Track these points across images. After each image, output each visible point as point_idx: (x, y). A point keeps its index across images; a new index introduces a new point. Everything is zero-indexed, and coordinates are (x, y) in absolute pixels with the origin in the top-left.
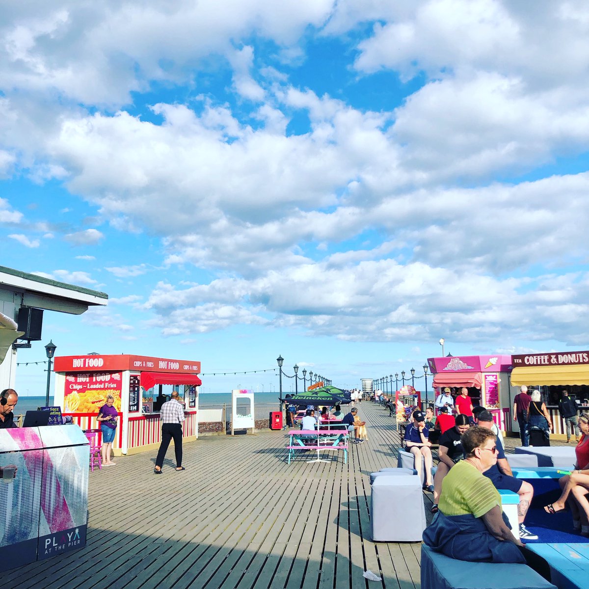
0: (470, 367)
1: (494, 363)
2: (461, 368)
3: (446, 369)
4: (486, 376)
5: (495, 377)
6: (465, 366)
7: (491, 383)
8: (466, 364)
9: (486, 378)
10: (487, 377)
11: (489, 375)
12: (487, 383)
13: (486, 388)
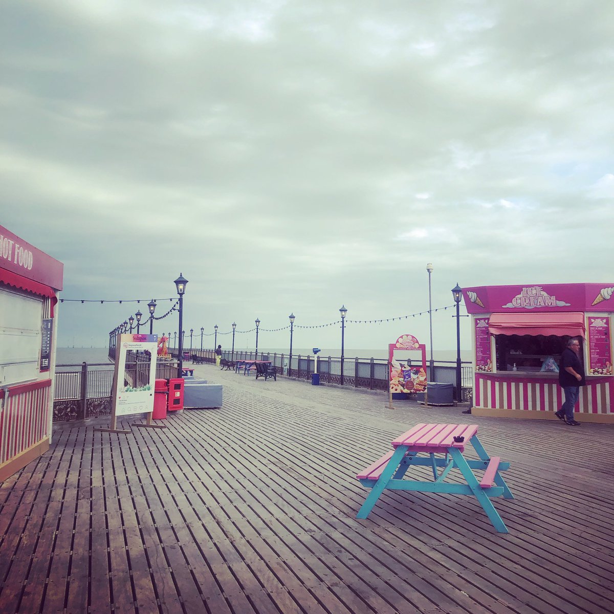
0: (562, 304)
1: (608, 297)
2: (543, 304)
3: (509, 305)
4: (590, 318)
5: (605, 321)
6: (552, 301)
7: (599, 332)
8: (553, 298)
9: (590, 323)
10: (593, 320)
11: (595, 318)
12: (592, 332)
13: (590, 339)
